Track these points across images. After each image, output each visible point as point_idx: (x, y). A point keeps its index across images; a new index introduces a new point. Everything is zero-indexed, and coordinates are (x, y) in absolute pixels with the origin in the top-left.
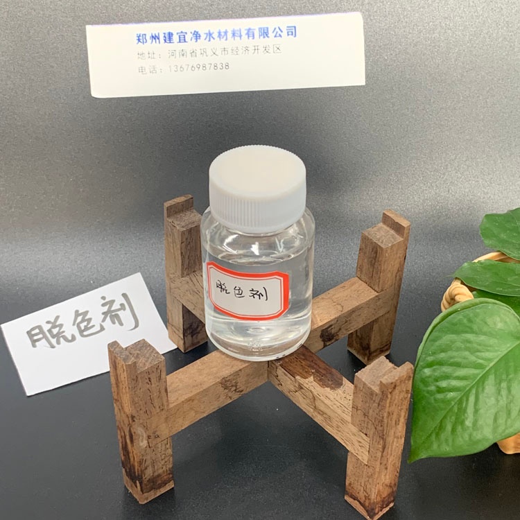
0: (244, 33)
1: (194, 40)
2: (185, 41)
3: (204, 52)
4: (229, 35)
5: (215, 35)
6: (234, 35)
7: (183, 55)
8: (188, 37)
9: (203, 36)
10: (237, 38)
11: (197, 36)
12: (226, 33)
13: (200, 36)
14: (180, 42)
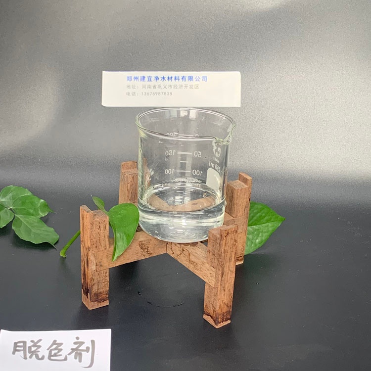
0: (181, 78)
1: (155, 81)
2: (151, 81)
3: (160, 86)
4: (173, 78)
5: (166, 79)
6: (175, 79)
7: (149, 87)
8: (153, 79)
9: (160, 79)
10: (177, 81)
11: (157, 78)
12: (171, 78)
14: (148, 81)
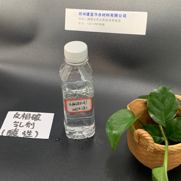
0: (110, 15)
2: (93, 16)
6: (107, 15)
7: (91, 20)
13: (97, 15)
